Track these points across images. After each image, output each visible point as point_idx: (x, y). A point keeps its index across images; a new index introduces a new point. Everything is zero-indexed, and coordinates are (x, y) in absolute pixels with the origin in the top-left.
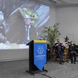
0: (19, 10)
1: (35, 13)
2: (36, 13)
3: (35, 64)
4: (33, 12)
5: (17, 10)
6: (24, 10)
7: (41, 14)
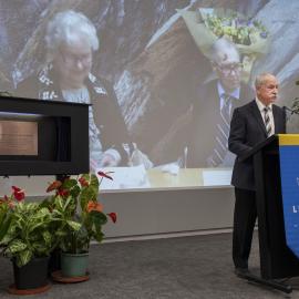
0: (181, 18)
1: (252, 26)
2: (256, 24)
3: (288, 243)
4: (241, 22)
5: (173, 19)
6: (204, 17)
7: (281, 25)
